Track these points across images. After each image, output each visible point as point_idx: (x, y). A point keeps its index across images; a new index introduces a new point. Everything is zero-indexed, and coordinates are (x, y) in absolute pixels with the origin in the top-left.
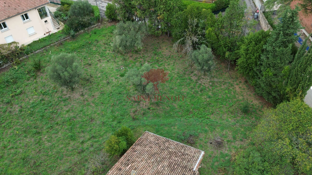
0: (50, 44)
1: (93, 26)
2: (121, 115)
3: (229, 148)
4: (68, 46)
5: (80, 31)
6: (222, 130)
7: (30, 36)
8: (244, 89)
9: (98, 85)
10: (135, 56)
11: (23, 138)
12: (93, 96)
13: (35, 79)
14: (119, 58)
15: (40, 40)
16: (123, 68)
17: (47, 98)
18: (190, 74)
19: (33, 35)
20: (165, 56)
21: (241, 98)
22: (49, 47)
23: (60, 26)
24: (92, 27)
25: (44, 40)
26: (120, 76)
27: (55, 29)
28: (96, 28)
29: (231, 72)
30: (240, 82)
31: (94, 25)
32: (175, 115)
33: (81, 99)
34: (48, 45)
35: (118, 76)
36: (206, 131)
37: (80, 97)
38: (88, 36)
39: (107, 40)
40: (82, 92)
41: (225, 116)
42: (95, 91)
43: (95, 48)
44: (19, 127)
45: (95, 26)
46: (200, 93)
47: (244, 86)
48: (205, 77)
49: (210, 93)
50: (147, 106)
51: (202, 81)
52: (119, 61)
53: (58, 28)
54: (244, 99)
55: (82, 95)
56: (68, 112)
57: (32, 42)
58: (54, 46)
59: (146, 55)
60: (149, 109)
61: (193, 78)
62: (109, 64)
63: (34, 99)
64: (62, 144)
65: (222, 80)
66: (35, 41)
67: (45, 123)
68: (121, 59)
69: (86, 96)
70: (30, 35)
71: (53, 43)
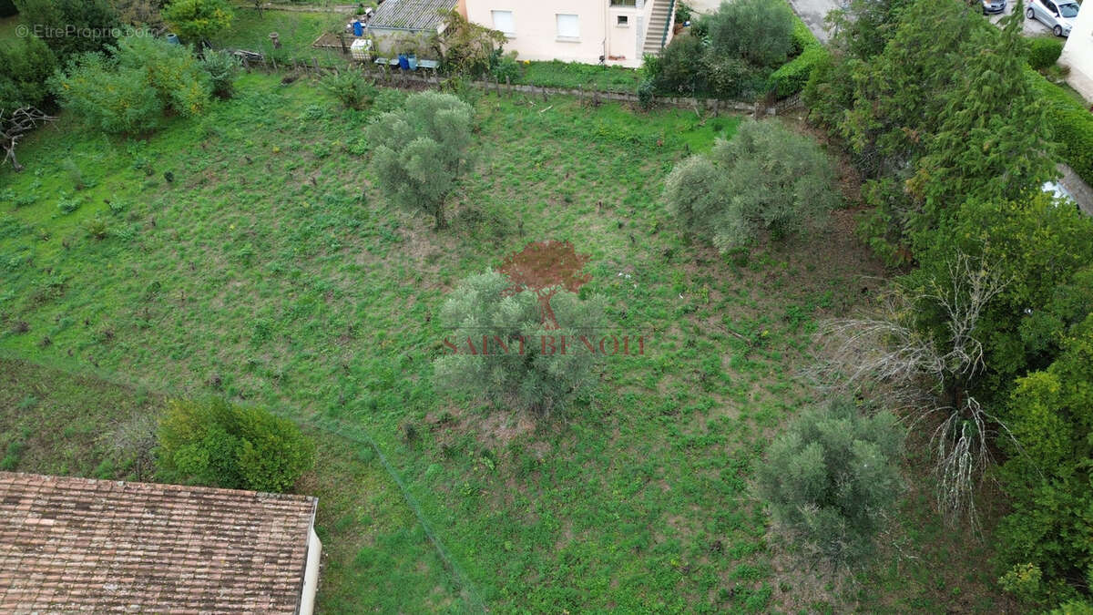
0: (573, 88)
1: (743, 104)
5: (686, 100)
7: (561, 40)
16: (628, 276)
19: (569, 42)
22: (564, 93)
24: (736, 107)
25: (576, 70)
31: (747, 103)
34: (564, 88)
43: (652, 167)
45: (750, 108)
62: (613, 235)
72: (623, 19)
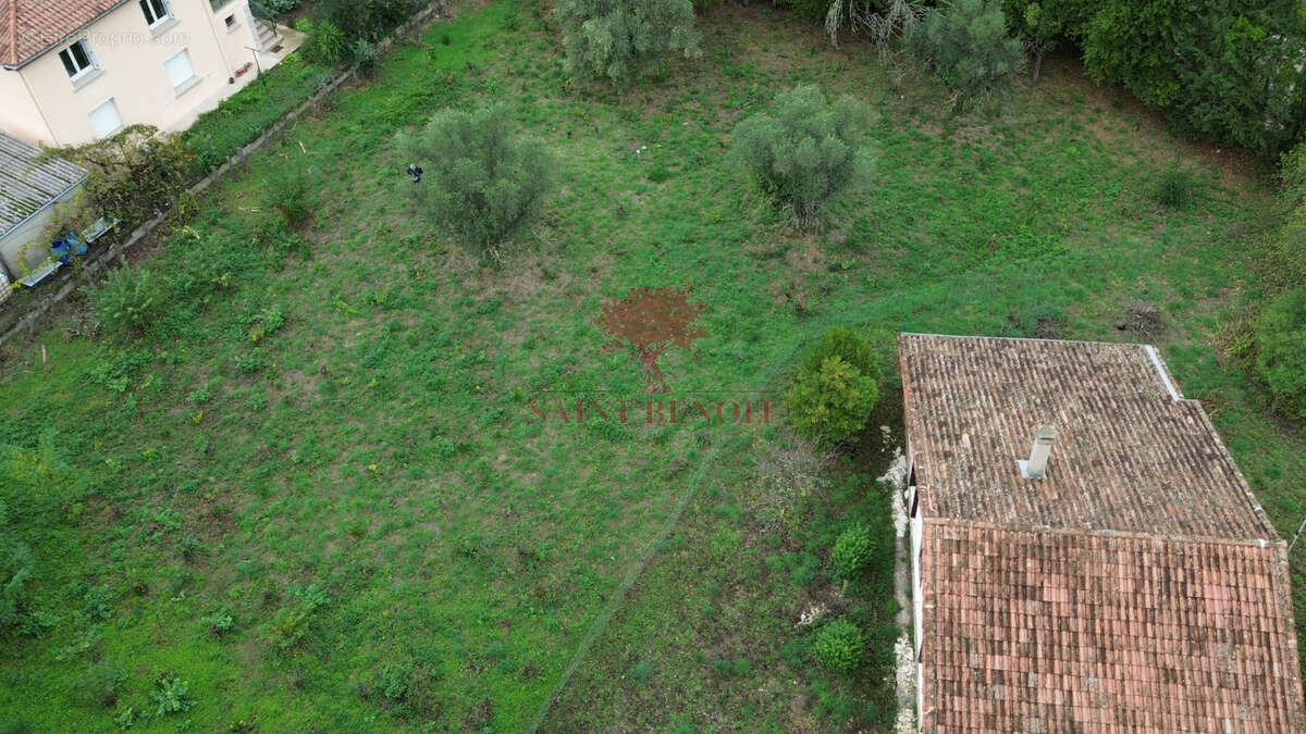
0: (284, 113)
2: (747, 314)
3: (1188, 328)
4: (362, 110)
5: (383, 44)
6: (1130, 277)
7: (182, 93)
8: (1122, 131)
9: (587, 230)
10: (662, 97)
11: (412, 483)
12: (594, 270)
13: (309, 257)
14: (605, 117)
15: (223, 106)
16: (644, 148)
17: (412, 321)
18: (909, 121)
19: (192, 87)
20: (775, 77)
21: (1130, 162)
23: (280, 36)
24: (418, 19)
25: (244, 102)
26: (651, 179)
27: (266, 53)
28: (434, 20)
29: (1047, 85)
30: (1098, 111)
31: (420, 10)
32: (941, 269)
33: (553, 292)
34: (277, 120)
35: (643, 182)
36: (1079, 296)
37: (543, 286)
38: (424, 58)
39: (512, 60)
40: (539, 265)
41: (1114, 231)
42: (590, 254)
43: (481, 97)
44: (363, 449)
45: (427, 12)
46: (980, 176)
47: (1118, 120)
48: (969, 120)
49: (1019, 170)
50: (822, 262)
51: (962, 133)
52: (611, 128)
53: (277, 49)
54: (1142, 162)
55: (548, 276)
56: (530, 347)
57: (197, 119)
58: (302, 117)
59: (701, 88)
60: (835, 268)
61: (926, 131)
62: (579, 146)
63: (358, 334)
64: (586, 463)
65: (1033, 118)
66: (210, 115)
67: (469, 407)
68: (614, 117)
69: (566, 278)
70: (183, 89)
71: (292, 107)
72: (229, 20)
